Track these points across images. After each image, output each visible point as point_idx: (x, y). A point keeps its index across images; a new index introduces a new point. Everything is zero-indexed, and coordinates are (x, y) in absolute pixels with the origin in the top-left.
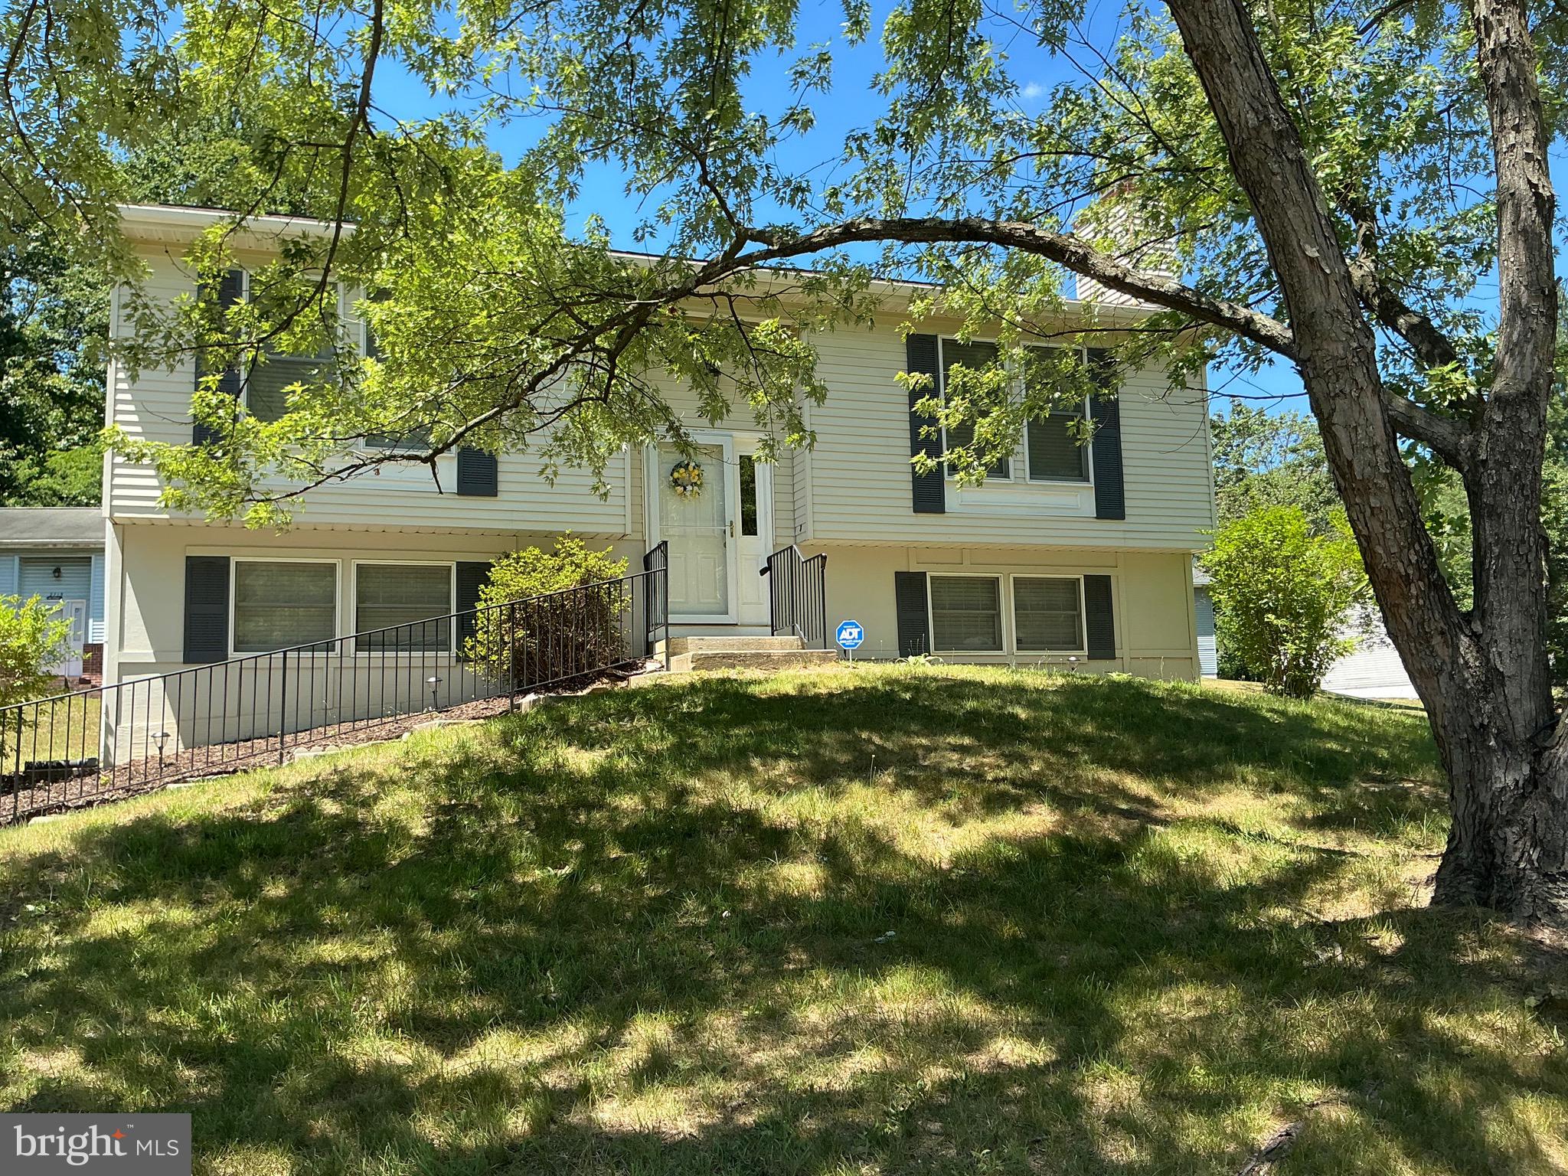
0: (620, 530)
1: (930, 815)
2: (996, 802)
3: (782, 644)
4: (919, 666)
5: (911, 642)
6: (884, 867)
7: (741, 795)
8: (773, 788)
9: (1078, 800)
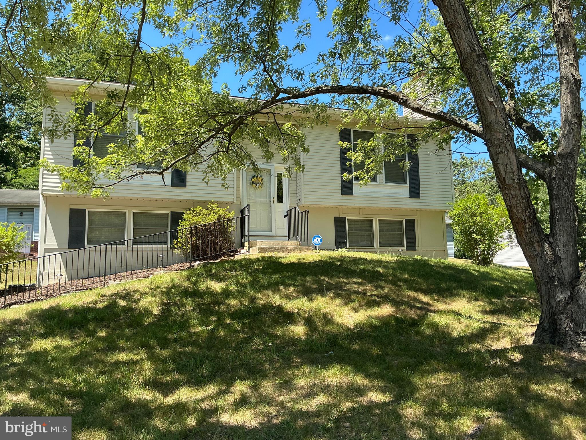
0: (232, 200)
1: (347, 308)
2: (372, 304)
3: (292, 243)
4: (343, 252)
5: (340, 243)
6: (329, 327)
7: (276, 300)
8: (288, 297)
9: (402, 303)
